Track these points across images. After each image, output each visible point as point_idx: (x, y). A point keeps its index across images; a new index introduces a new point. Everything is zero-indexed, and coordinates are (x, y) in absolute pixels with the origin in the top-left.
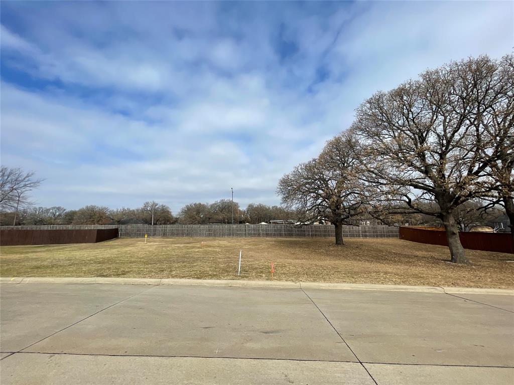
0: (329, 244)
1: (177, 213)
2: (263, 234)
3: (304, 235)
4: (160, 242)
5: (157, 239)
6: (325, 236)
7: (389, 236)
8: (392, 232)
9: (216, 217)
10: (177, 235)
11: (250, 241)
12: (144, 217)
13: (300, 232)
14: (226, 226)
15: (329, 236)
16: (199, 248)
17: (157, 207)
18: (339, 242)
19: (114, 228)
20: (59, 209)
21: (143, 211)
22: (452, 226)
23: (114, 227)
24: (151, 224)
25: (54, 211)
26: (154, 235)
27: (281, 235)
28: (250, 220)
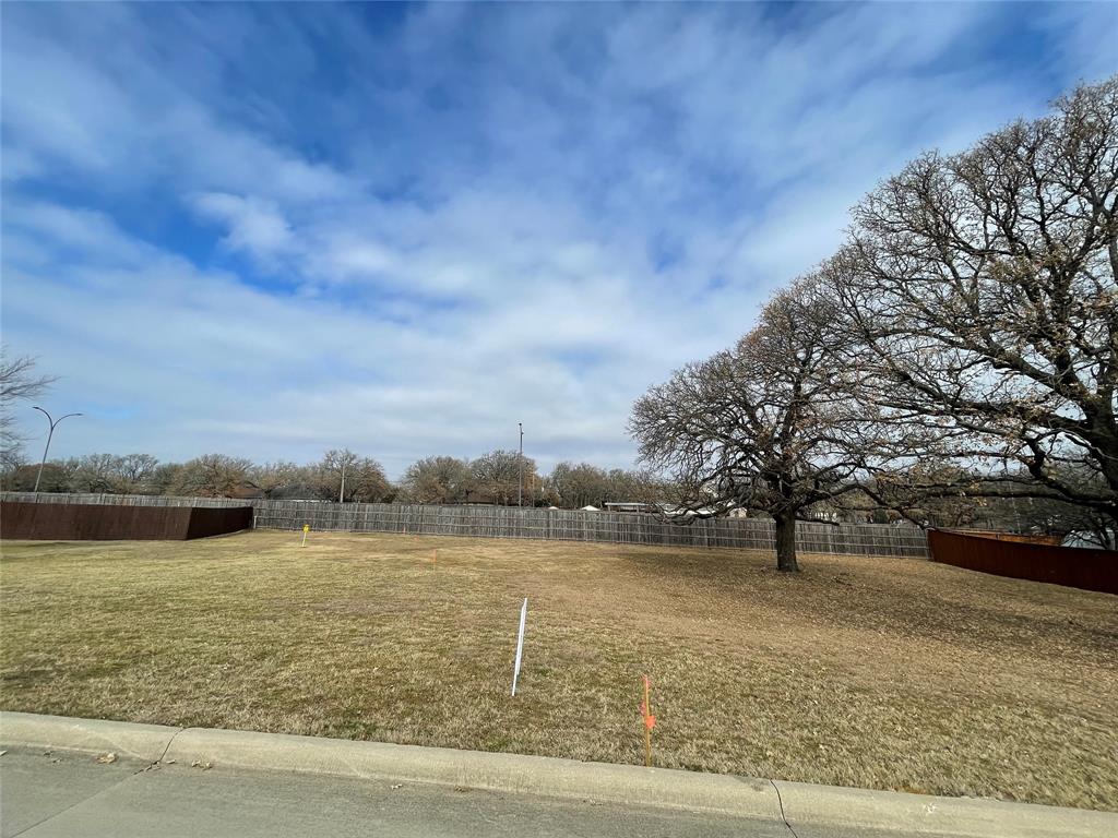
1: (398, 478)
2: (590, 535)
5: (338, 536)
8: (909, 541)
9: (483, 489)
10: (387, 528)
11: (557, 550)
12: (324, 483)
14: (503, 512)
16: (428, 566)
17: (354, 462)
18: (786, 564)
19: (243, 505)
20: (143, 459)
21: (325, 468)
24: (338, 500)
25: (133, 464)
28: (560, 500)
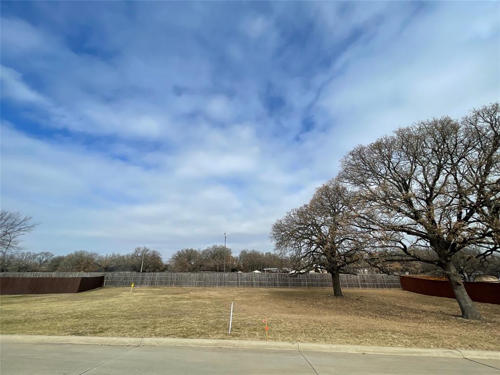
0: (327, 296)
1: (168, 260)
2: (257, 284)
3: (300, 285)
4: (147, 292)
5: (144, 288)
6: (322, 286)
7: (390, 287)
8: (392, 281)
9: (207, 264)
10: (166, 284)
11: (242, 292)
12: (133, 263)
13: (297, 281)
14: (218, 274)
15: (326, 286)
16: (187, 299)
17: (148, 252)
18: (337, 293)
19: (100, 276)
20: (46, 254)
21: (134, 256)
22: (455, 275)
23: (99, 274)
24: (139, 271)
25: (41, 257)
26: (142, 283)
27: (275, 285)
28: (243, 268)
